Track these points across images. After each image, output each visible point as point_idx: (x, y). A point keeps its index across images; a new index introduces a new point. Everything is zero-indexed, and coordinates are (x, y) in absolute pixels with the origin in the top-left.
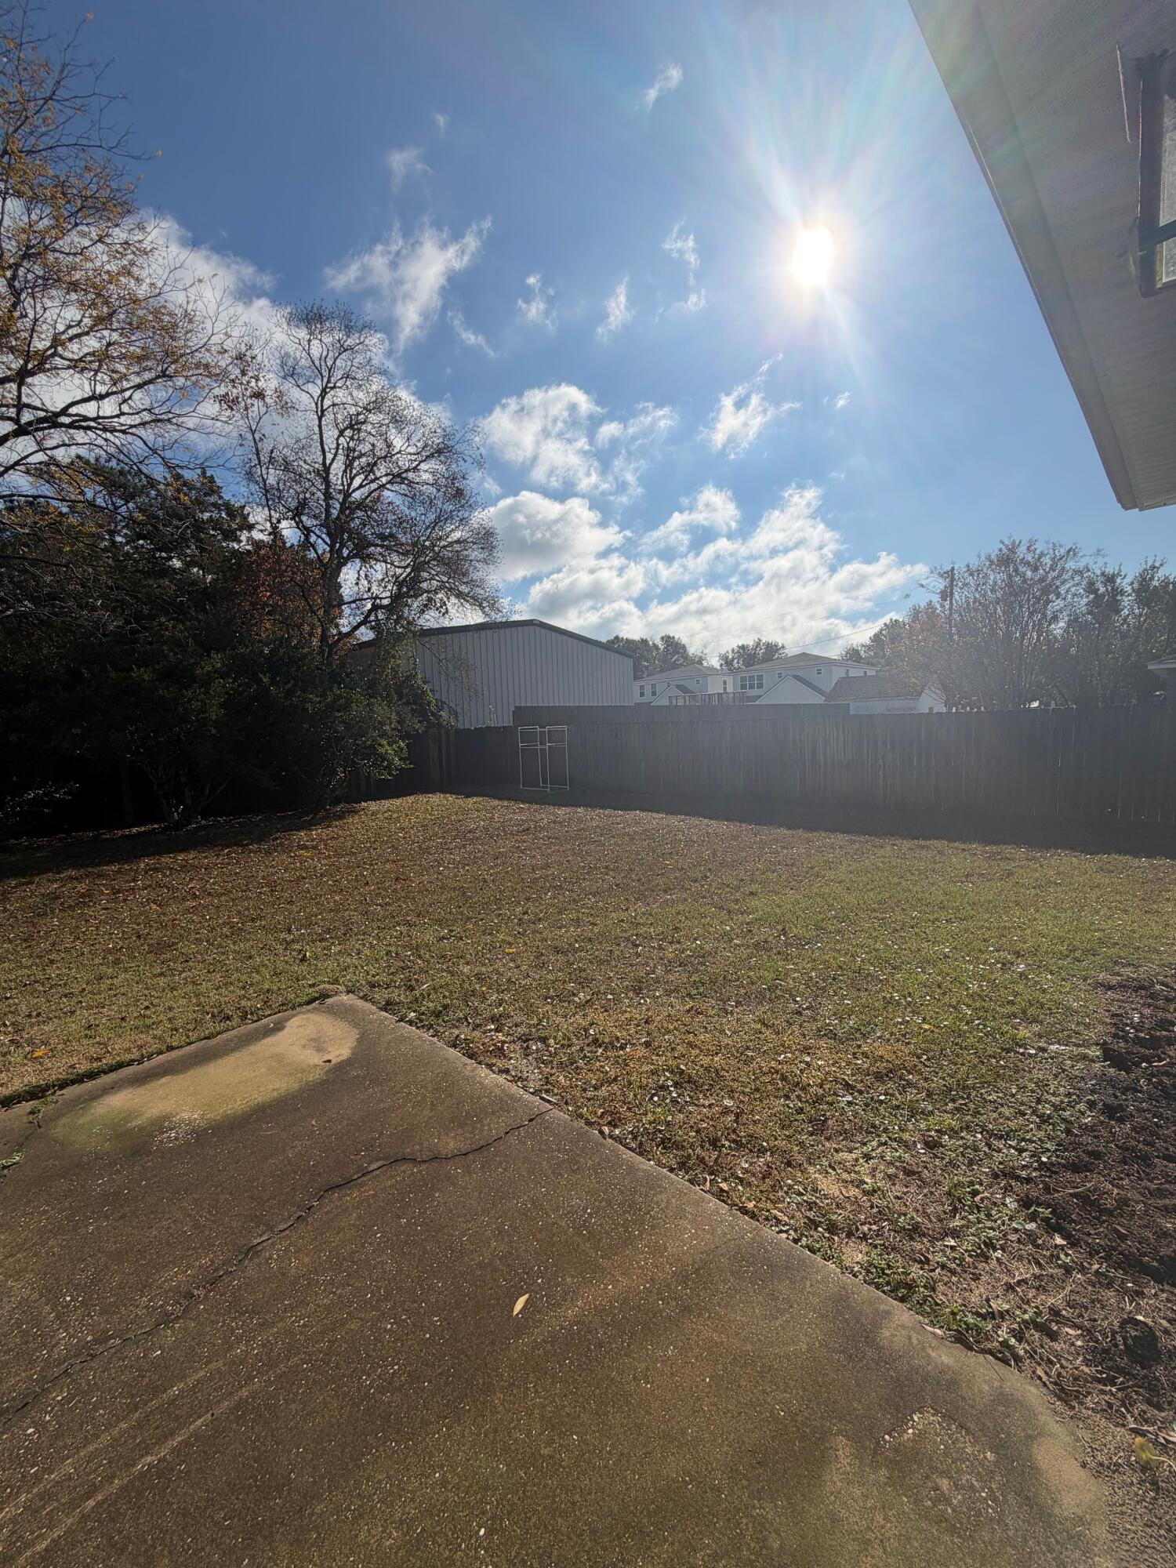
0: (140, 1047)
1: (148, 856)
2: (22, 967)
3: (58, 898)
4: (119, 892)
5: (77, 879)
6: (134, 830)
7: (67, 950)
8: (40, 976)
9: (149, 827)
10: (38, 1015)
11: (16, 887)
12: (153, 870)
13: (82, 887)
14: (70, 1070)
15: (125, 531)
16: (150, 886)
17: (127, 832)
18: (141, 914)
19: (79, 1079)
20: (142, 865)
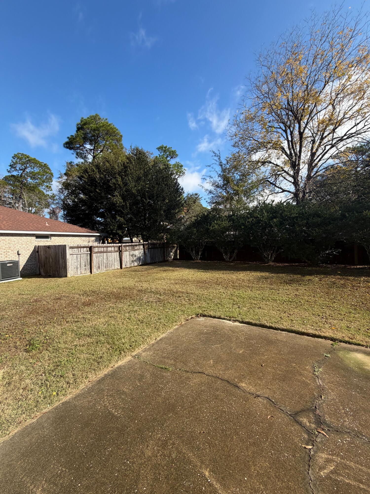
0: (366, 342)
1: (364, 276)
2: (326, 300)
3: (335, 283)
4: (354, 286)
5: (340, 279)
6: (358, 267)
7: (339, 300)
8: (331, 305)
9: (363, 266)
10: (332, 316)
11: (323, 277)
12: (366, 281)
13: (342, 282)
14: (343, 338)
15: (361, 166)
16: (366, 287)
17: (355, 267)
18: (363, 296)
19: (346, 342)
20: (362, 279)
